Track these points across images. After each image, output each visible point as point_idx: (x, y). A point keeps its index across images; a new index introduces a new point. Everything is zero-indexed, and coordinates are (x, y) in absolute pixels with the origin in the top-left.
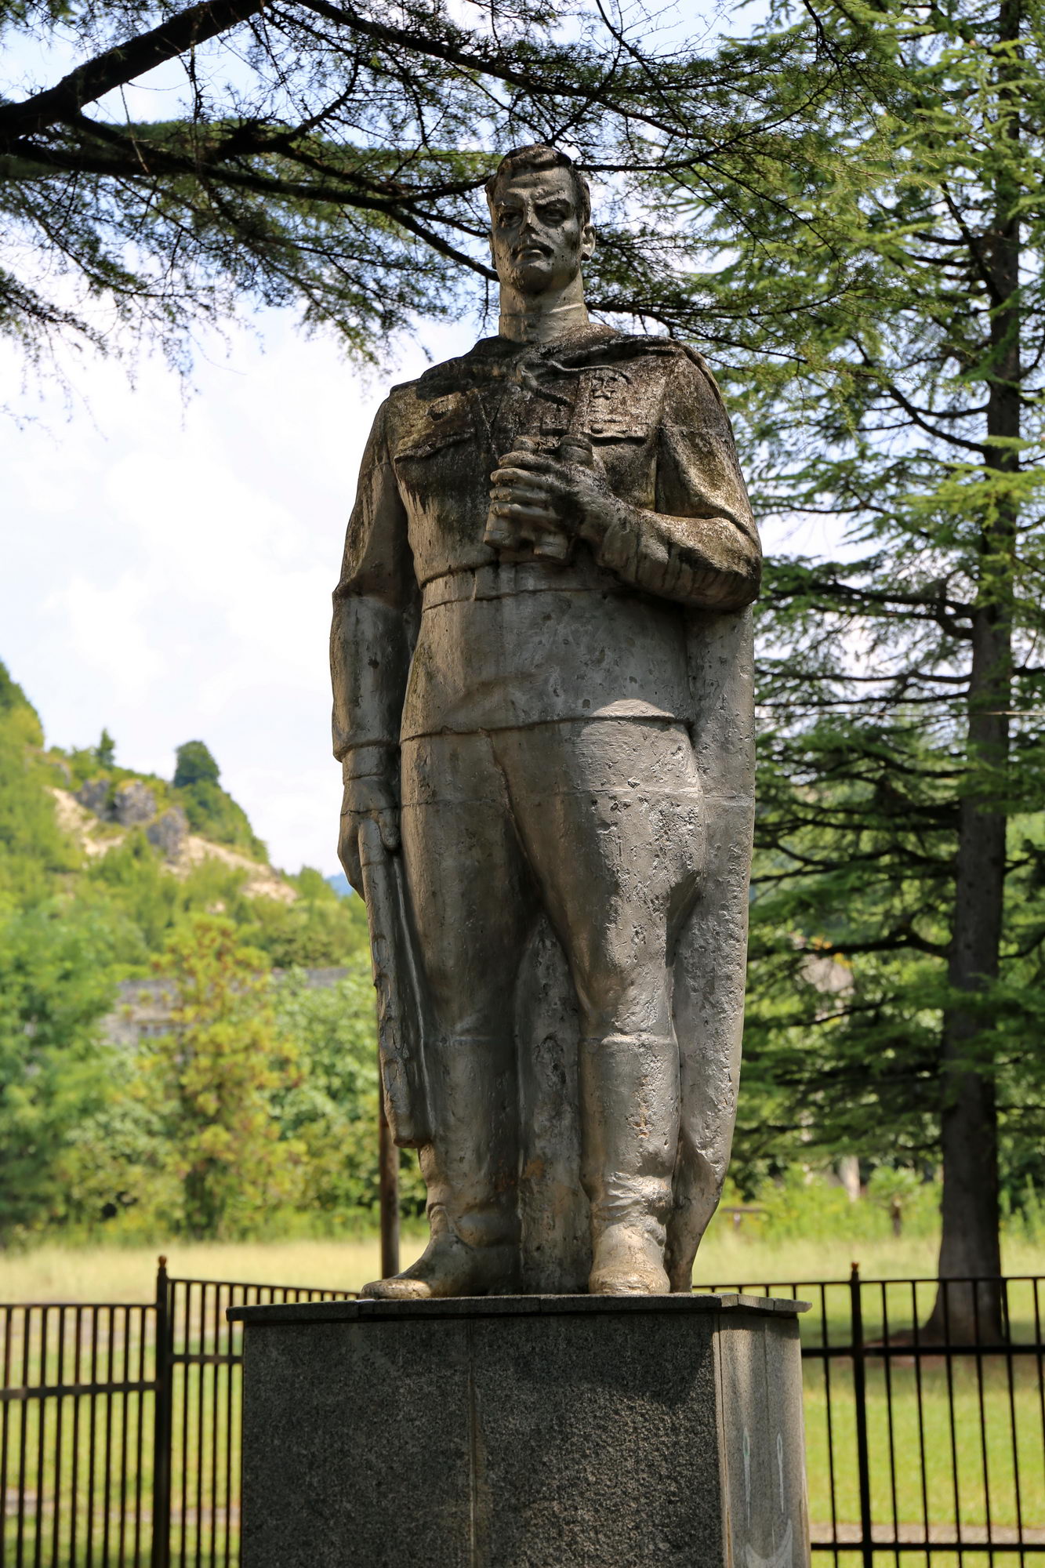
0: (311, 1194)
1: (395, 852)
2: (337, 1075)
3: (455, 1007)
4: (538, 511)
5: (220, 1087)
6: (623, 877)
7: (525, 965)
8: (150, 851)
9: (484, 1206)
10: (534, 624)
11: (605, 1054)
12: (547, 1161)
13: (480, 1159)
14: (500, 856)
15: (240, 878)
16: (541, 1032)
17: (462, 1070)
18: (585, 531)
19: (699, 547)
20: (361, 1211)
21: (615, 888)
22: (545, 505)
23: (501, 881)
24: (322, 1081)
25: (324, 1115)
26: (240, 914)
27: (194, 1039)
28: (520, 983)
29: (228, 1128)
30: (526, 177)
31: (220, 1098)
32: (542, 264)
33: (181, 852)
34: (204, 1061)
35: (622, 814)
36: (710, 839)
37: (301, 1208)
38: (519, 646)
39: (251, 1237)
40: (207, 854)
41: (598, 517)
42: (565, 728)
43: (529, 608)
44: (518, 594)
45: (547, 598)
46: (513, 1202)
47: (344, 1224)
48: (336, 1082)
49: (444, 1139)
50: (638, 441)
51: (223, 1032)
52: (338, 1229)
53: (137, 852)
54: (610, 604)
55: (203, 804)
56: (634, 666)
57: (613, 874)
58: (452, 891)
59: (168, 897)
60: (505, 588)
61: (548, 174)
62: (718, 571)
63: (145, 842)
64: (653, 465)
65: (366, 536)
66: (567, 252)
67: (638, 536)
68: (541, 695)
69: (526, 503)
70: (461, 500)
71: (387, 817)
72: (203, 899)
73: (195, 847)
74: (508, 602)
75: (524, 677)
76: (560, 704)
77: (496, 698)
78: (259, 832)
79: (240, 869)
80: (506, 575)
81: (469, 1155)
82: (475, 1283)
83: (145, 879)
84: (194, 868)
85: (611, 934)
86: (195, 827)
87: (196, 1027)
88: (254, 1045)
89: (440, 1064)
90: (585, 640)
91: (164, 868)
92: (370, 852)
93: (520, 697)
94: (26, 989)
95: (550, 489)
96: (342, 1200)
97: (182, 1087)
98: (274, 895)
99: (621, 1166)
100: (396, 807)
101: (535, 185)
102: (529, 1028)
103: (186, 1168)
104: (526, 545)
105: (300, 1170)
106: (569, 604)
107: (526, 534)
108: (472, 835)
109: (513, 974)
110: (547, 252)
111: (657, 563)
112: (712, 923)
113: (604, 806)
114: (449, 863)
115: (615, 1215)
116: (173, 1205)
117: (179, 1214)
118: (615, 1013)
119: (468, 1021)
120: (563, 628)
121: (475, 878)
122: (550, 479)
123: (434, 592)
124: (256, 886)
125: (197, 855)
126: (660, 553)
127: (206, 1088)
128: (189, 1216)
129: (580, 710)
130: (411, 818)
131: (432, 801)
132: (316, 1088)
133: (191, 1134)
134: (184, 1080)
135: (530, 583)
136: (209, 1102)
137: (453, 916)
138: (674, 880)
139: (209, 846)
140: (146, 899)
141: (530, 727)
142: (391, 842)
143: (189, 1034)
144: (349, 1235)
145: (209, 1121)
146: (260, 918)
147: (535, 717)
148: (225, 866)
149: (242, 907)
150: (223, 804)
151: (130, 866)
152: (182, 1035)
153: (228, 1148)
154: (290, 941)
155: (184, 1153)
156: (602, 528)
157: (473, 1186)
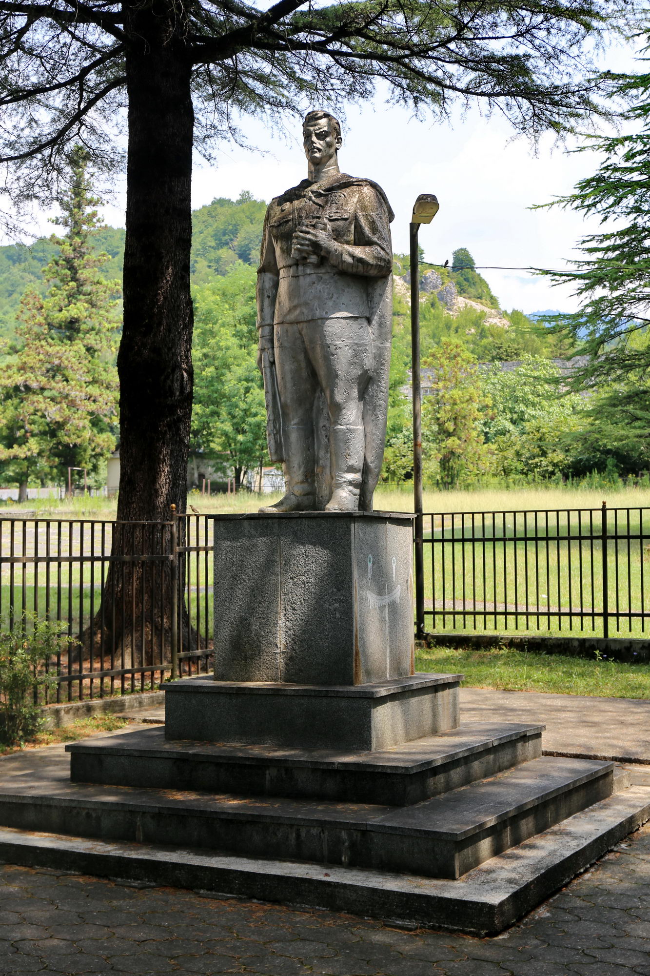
0: (500, 468)
1: (273, 363)
2: (515, 412)
3: (291, 416)
4: (306, 248)
5: (455, 419)
6: (339, 372)
7: (316, 402)
8: (439, 304)
9: (302, 482)
10: (309, 285)
11: (336, 432)
12: (324, 467)
13: (300, 467)
14: (303, 365)
15: (482, 316)
16: (321, 425)
17: (294, 437)
18: (323, 253)
19: (364, 257)
20: (522, 476)
21: (337, 376)
22: (308, 245)
23: (304, 373)
24: (509, 416)
25: (509, 432)
26: (482, 334)
27: (443, 396)
28: (314, 408)
29: (459, 439)
30: (313, 123)
31: (455, 424)
32: (317, 155)
33: (454, 304)
34: (448, 407)
35: (338, 351)
36: (375, 358)
37: (494, 475)
38: (305, 293)
39: (471, 488)
40: (466, 305)
41: (326, 248)
42: (320, 321)
43: (308, 280)
44: (305, 275)
45: (314, 276)
46: (314, 481)
47: (514, 483)
48: (515, 416)
49: (288, 461)
50: (346, 219)
51: (456, 393)
52: (512, 485)
53: (433, 305)
54: (336, 277)
55: (466, 280)
56: (345, 299)
57: (336, 371)
58: (289, 377)
59: (448, 327)
60: (300, 273)
61: (320, 121)
62: (372, 265)
63: (437, 300)
64: (353, 227)
65: (265, 252)
66: (327, 149)
67: (342, 255)
68: (312, 310)
69: (302, 245)
70: (287, 242)
71: (270, 351)
72: (464, 327)
73: (461, 302)
74: (301, 278)
75: (306, 304)
76: (318, 313)
77: (297, 312)
78: (494, 293)
79: (482, 312)
80: (301, 268)
81: (296, 466)
82: (298, 507)
83: (436, 317)
84: (460, 312)
85: (336, 392)
86: (462, 291)
87: (444, 390)
88: (470, 400)
89: (287, 436)
90: (326, 291)
91: (446, 311)
92: (265, 364)
93: (305, 311)
95: (310, 240)
96: (514, 471)
97: (438, 419)
98: (499, 324)
99: (340, 469)
100: (273, 348)
101: (315, 125)
102: (317, 423)
103: (440, 456)
104: (305, 258)
105: (495, 457)
106: (321, 278)
107: (304, 255)
108: (294, 358)
109: (312, 405)
110: (319, 150)
111: (349, 264)
112: (375, 387)
113: (332, 348)
114: (287, 367)
115: (339, 486)
116: (436, 473)
117: (438, 477)
118: (339, 419)
119: (295, 421)
120: (319, 287)
121: (296, 372)
122: (309, 236)
123: (282, 273)
124: (490, 320)
125: (462, 305)
126: (350, 260)
127: (449, 420)
128: (442, 478)
129: (324, 315)
130: (276, 351)
131: (281, 346)
132: (506, 419)
133: (443, 440)
134: (439, 416)
135: (308, 271)
136: (450, 426)
137: (289, 385)
138: (360, 373)
139: (467, 301)
140: (437, 328)
141: (308, 321)
142: (272, 360)
143: (441, 394)
144: (517, 488)
145: (449, 435)
146: (492, 336)
147: (310, 318)
148: (475, 310)
149: (483, 330)
150: (476, 279)
151: (429, 311)
152: (438, 395)
153: (459, 446)
154: (500, 348)
155: (439, 450)
156: (328, 252)
157: (298, 475)
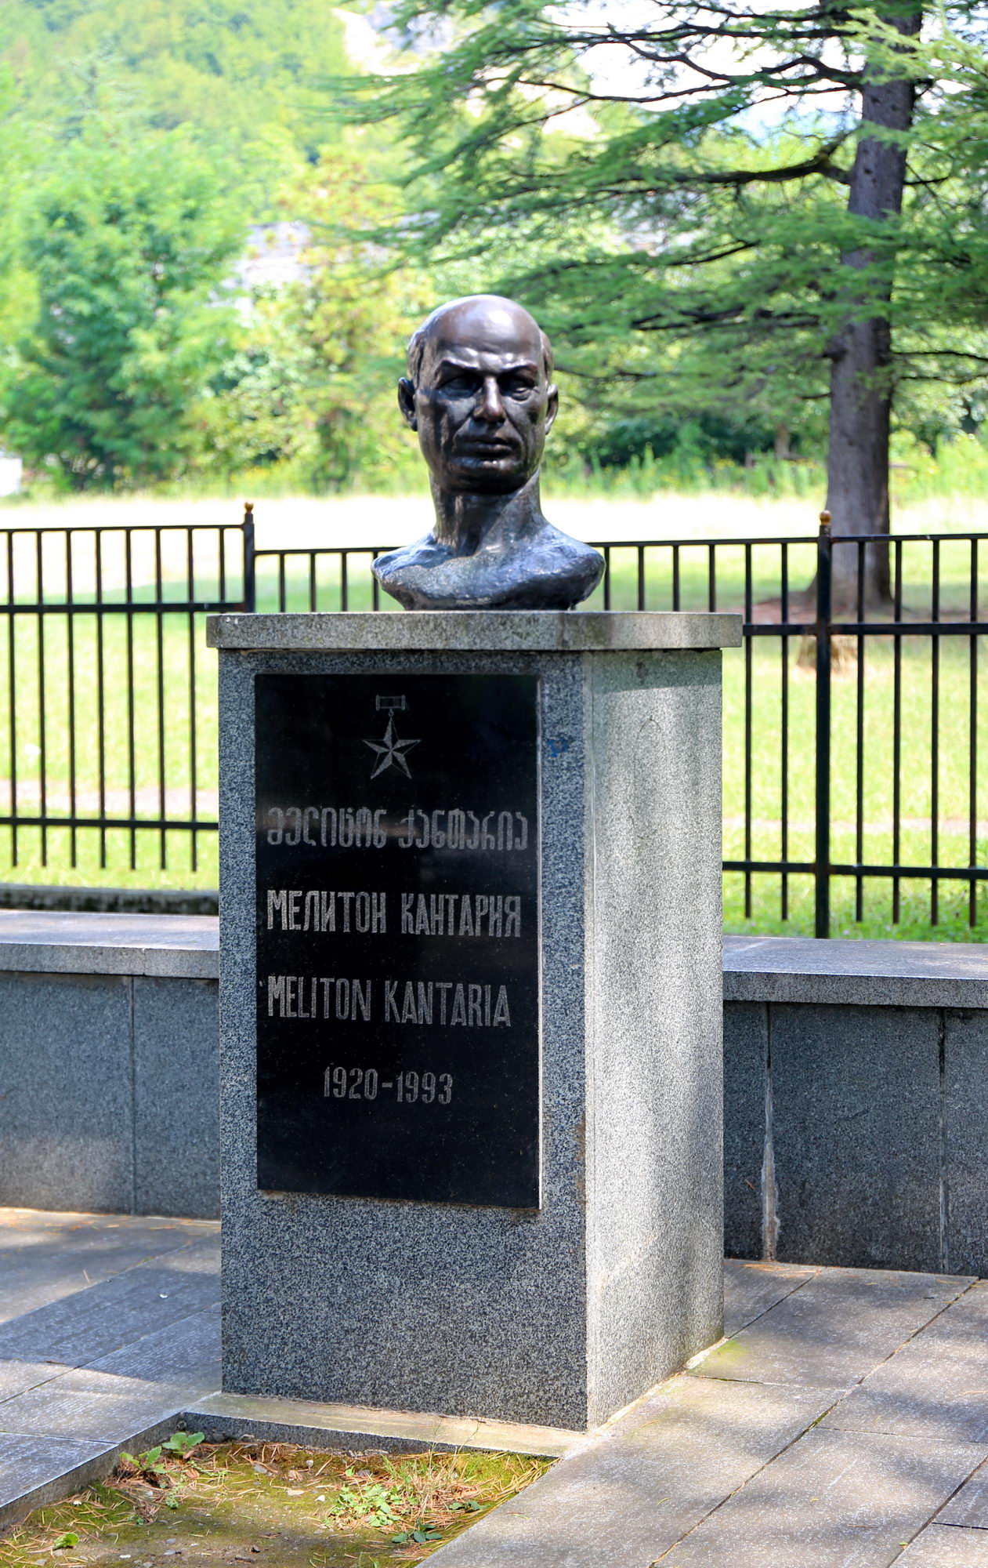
34: (333, 307)
94: (149, 229)
97: (312, 333)
103: (316, 417)
116: (314, 456)
117: (316, 465)
127: (337, 335)
128: (324, 467)
134: (313, 326)
136: (338, 349)
155: (313, 403)
